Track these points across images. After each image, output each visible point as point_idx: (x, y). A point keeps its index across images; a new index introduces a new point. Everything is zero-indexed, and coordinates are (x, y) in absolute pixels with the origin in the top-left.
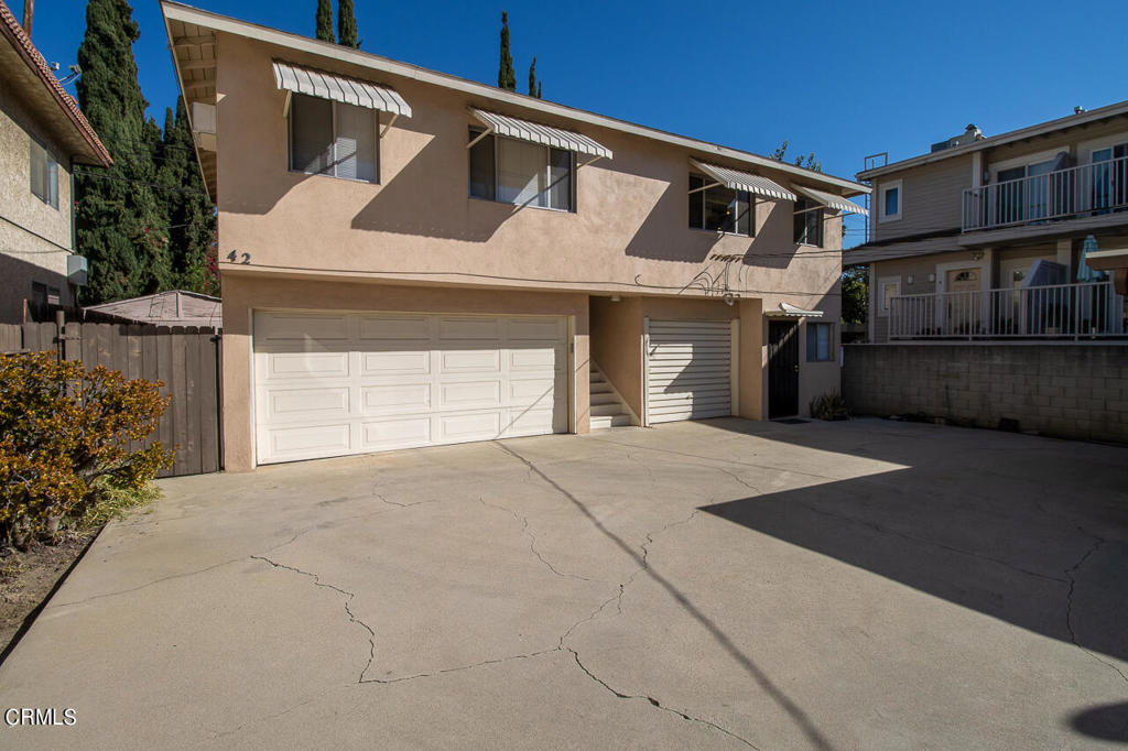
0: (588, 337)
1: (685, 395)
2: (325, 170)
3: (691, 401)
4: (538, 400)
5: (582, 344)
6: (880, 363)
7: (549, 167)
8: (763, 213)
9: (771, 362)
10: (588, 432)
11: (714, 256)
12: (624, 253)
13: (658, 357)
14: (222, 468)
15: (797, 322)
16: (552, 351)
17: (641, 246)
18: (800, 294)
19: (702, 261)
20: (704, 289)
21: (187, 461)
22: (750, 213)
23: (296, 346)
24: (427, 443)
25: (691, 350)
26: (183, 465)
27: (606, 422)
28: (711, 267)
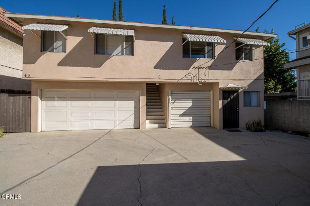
0: (146, 97)
1: (189, 118)
2: (53, 51)
3: (191, 120)
4: (128, 118)
5: (143, 100)
6: (287, 108)
7: (124, 43)
8: (218, 50)
9: (224, 107)
10: (145, 129)
11: (194, 67)
12: (153, 68)
13: (176, 104)
14: (31, 131)
15: (238, 91)
16: (134, 101)
17: (160, 66)
18: (240, 80)
19: (188, 69)
20: (190, 79)
21: (22, 129)
22: (213, 50)
23: (52, 99)
24: (90, 128)
25: (191, 102)
26: (21, 129)
27: (156, 126)
28: (192, 71)
